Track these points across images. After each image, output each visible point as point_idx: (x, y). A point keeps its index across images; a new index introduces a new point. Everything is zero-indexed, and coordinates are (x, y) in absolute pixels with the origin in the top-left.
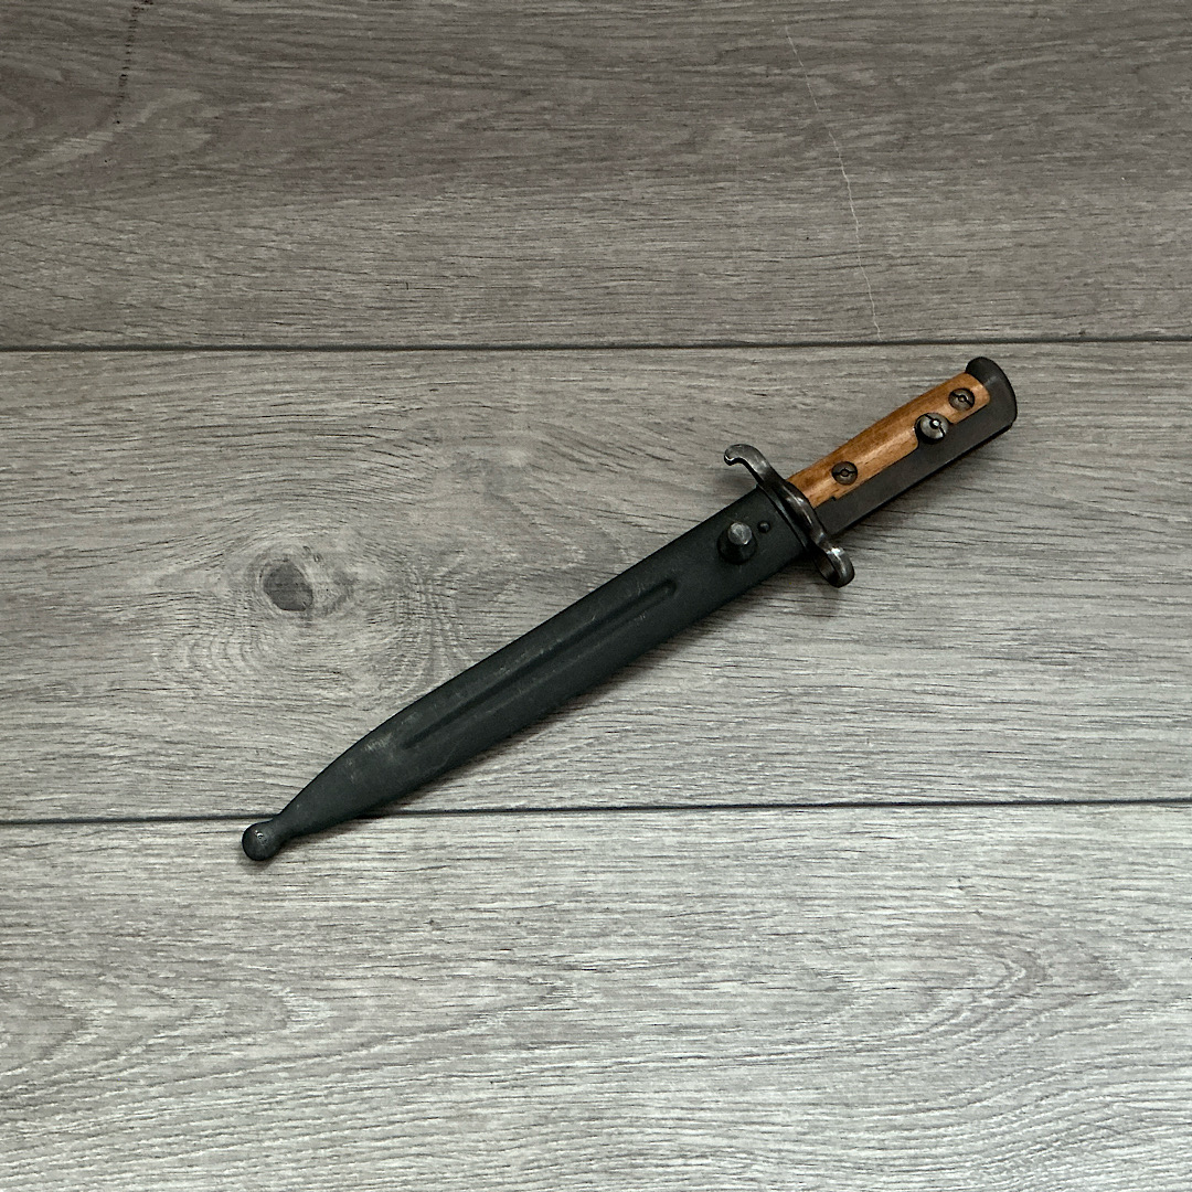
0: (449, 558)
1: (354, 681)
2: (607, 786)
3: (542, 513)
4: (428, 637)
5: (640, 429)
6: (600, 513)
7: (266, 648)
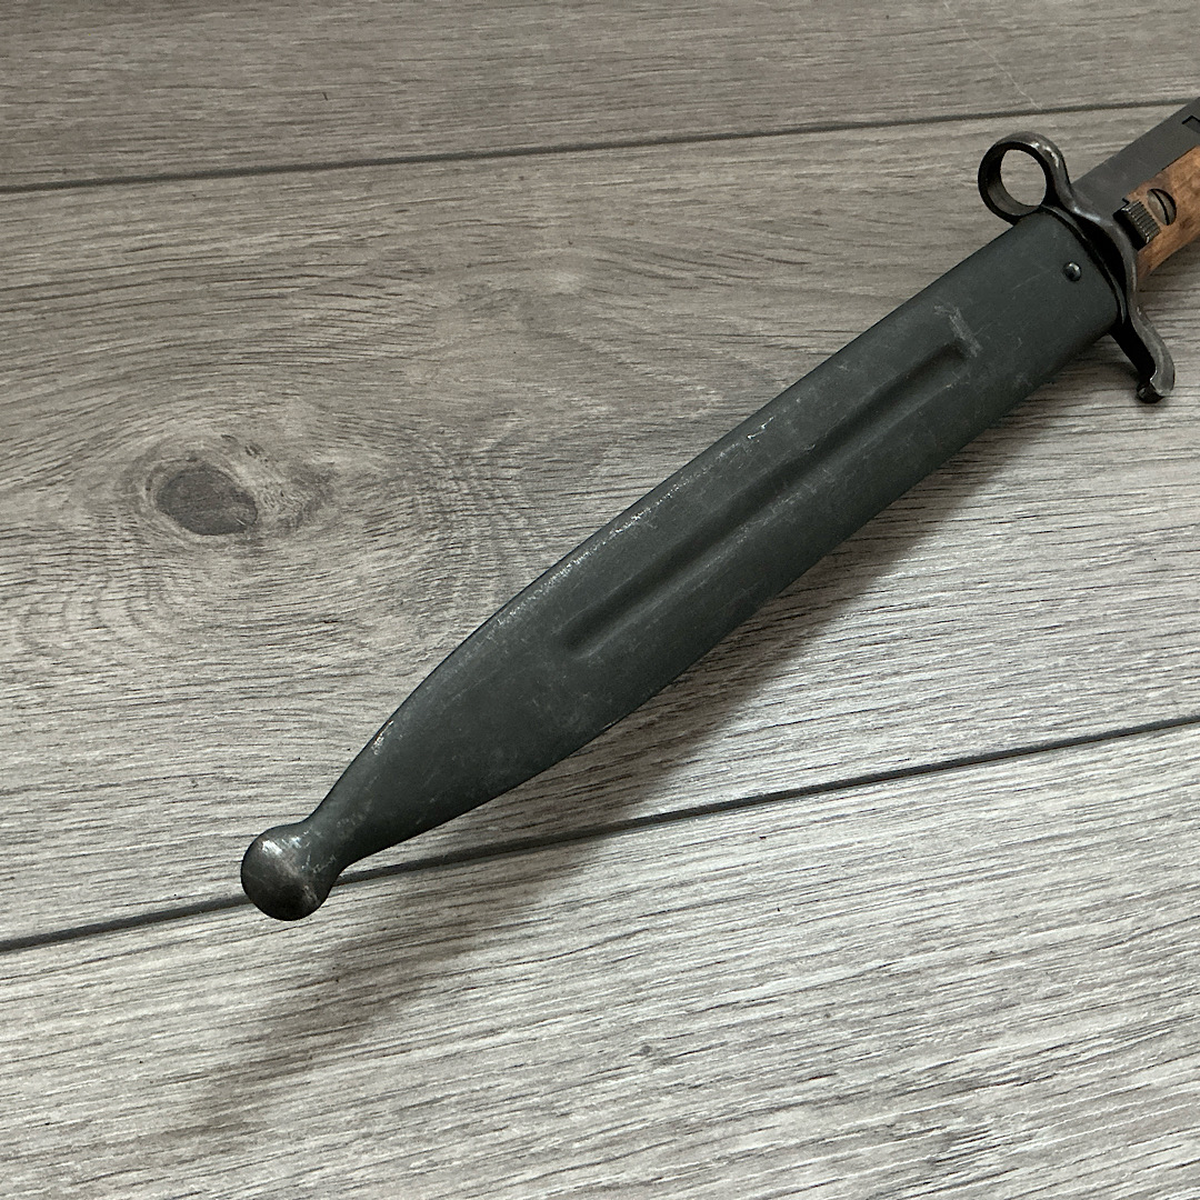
0: (493, 425)
1: (367, 630)
2: (897, 731)
3: (629, 348)
4: (489, 543)
5: (744, 231)
6: (724, 339)
7: (180, 599)
